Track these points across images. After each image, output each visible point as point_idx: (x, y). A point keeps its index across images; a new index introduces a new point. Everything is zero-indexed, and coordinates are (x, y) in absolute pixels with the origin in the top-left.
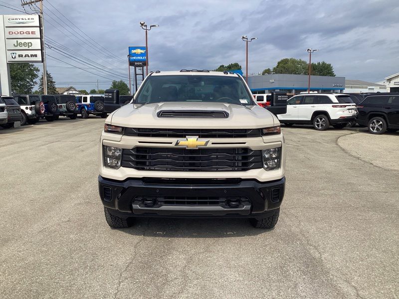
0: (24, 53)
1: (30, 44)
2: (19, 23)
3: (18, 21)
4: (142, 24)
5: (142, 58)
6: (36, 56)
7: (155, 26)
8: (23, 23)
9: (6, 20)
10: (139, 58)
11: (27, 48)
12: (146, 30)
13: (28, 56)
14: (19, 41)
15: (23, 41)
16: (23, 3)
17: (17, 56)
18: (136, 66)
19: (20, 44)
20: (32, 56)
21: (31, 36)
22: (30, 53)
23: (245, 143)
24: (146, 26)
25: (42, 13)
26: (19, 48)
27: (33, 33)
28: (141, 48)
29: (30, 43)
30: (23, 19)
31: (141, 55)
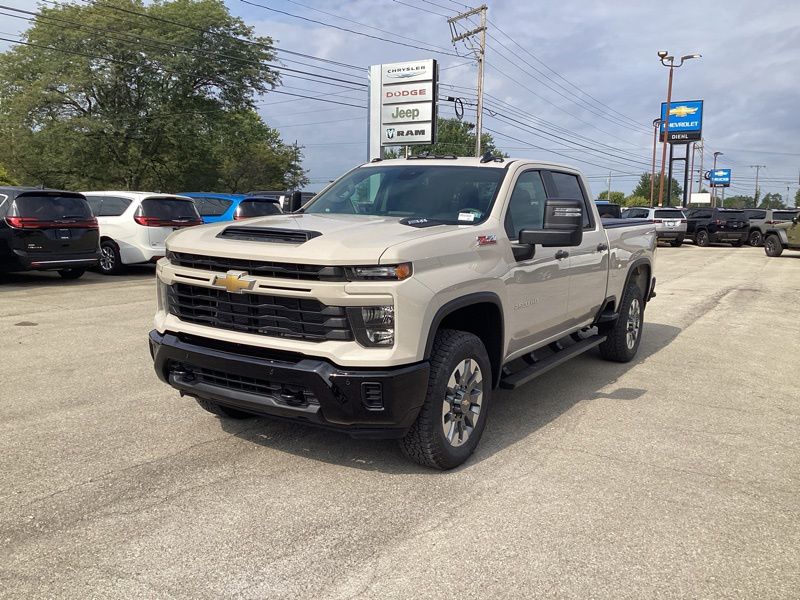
0: (405, 128)
1: (416, 113)
2: (404, 76)
3: (403, 73)
4: (663, 57)
5: (687, 124)
6: (423, 132)
7: (692, 57)
8: (408, 76)
9: (385, 73)
10: (681, 124)
11: (411, 119)
12: (672, 66)
13: (412, 134)
14: (401, 107)
15: (405, 108)
16: (455, 36)
17: (395, 134)
18: (674, 142)
19: (400, 114)
20: (417, 132)
21: (419, 97)
22: (414, 128)
23: (309, 290)
24: (671, 59)
25: (483, 53)
26: (399, 120)
27: (422, 92)
28: (689, 104)
29: (417, 110)
30: (408, 69)
31: (689, 118)
